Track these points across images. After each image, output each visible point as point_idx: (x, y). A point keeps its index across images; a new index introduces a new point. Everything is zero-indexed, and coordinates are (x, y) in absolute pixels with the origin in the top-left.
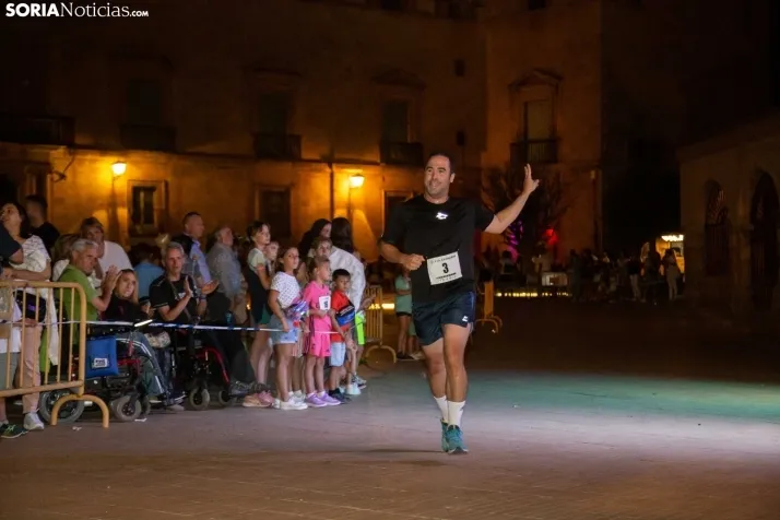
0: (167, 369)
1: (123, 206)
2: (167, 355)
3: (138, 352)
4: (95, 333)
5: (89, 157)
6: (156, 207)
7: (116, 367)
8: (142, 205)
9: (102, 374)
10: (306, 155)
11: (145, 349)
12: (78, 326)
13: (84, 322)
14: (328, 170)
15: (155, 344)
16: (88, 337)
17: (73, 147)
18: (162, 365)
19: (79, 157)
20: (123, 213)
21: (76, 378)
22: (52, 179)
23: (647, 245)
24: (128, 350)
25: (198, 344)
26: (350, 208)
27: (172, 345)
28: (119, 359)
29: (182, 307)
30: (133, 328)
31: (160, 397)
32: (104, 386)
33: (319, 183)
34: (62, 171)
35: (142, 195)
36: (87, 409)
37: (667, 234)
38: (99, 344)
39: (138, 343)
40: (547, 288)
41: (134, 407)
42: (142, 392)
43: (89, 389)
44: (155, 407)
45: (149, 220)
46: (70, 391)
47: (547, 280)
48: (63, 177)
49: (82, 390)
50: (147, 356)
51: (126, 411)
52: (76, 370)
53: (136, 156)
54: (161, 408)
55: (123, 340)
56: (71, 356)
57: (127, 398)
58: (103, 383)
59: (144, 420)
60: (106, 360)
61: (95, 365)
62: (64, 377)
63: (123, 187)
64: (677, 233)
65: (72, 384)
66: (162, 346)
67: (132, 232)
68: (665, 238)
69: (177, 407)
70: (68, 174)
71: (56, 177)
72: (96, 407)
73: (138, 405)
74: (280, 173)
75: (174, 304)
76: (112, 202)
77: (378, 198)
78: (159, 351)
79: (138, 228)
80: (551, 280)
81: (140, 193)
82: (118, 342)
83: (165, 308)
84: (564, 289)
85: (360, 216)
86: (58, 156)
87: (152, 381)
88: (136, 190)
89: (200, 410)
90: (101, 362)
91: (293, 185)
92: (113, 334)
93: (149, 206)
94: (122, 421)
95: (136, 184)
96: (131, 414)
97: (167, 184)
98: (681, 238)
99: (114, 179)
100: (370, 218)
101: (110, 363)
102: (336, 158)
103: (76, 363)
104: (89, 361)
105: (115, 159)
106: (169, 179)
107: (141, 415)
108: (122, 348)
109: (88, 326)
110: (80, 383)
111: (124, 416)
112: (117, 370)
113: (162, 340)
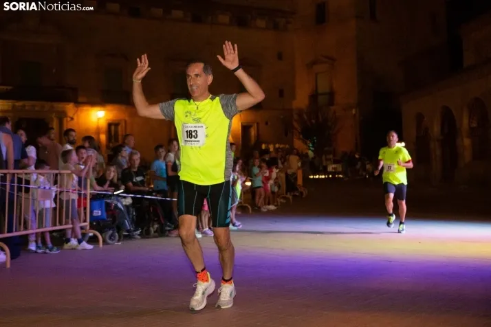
0: (131, 216)
1: (103, 133)
2: (131, 209)
5: (85, 108)
6: (120, 133)
7: (105, 216)
8: (113, 133)
9: (98, 219)
15: (124, 203)
16: (91, 199)
17: (78, 104)
18: (128, 214)
19: (80, 108)
20: (103, 137)
21: (85, 221)
22: (67, 121)
24: (111, 207)
25: (146, 203)
28: (107, 211)
30: (114, 195)
31: (128, 231)
32: (97, 224)
34: (71, 116)
35: (113, 128)
38: (96, 203)
39: (116, 202)
40: (331, 173)
41: (115, 237)
43: (92, 227)
44: (125, 236)
45: (117, 140)
47: (330, 168)
48: (72, 119)
49: (88, 228)
50: (121, 210)
51: (110, 238)
53: (109, 107)
54: (129, 237)
55: (108, 201)
57: (111, 232)
59: (120, 243)
60: (100, 212)
61: (95, 214)
63: (103, 123)
65: (83, 224)
66: (128, 204)
67: (108, 147)
69: (137, 236)
70: (75, 118)
71: (69, 119)
72: (95, 236)
73: (117, 235)
76: (98, 130)
77: (238, 126)
78: (127, 207)
79: (111, 145)
80: (333, 168)
81: (112, 126)
82: (106, 202)
84: (339, 173)
86: (70, 108)
87: (124, 224)
88: (110, 125)
89: (148, 238)
90: (98, 213)
92: (103, 198)
93: (116, 132)
94: (109, 244)
95: (110, 122)
96: (113, 240)
97: (125, 121)
99: (99, 119)
101: (102, 213)
104: (91, 212)
105: (99, 108)
106: (127, 119)
107: (119, 241)
108: (108, 205)
109: (90, 194)
110: (87, 224)
111: (109, 241)
112: (105, 217)
113: (128, 201)
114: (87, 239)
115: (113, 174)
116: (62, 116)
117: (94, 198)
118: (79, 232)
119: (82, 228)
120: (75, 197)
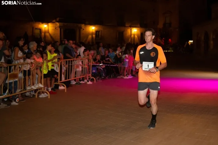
0: (105, 72)
3: (100, 69)
5: (88, 26)
6: (100, 35)
10: (126, 26)
11: (101, 69)
13: (91, 64)
14: (130, 28)
17: (86, 24)
19: (86, 26)
20: (94, 36)
22: (82, 30)
23: (186, 42)
26: (134, 35)
31: (104, 77)
33: (129, 31)
35: (97, 33)
37: (190, 40)
38: (94, 68)
39: (100, 68)
43: (92, 76)
45: (99, 37)
48: (84, 29)
49: (91, 76)
52: (90, 72)
53: (97, 26)
54: (104, 79)
55: (98, 67)
57: (98, 77)
58: (94, 75)
59: (101, 81)
61: (93, 72)
63: (94, 31)
64: (192, 40)
65: (89, 75)
67: (95, 39)
68: (190, 41)
69: (107, 78)
70: (85, 29)
72: (93, 79)
73: (100, 78)
74: (122, 29)
76: (92, 34)
77: (139, 33)
78: (103, 68)
79: (97, 38)
85: (136, 36)
86: (83, 26)
87: (103, 74)
90: (94, 71)
91: (124, 31)
92: (96, 66)
93: (98, 34)
95: (96, 31)
96: (99, 80)
98: (192, 41)
99: (93, 30)
100: (138, 37)
102: (132, 26)
104: (92, 71)
105: (93, 26)
106: (102, 30)
108: (97, 69)
110: (91, 75)
111: (97, 80)
112: (96, 72)
113: (104, 67)
114: (90, 79)
115: (98, 57)
116: (80, 28)
117: (93, 66)
118: (88, 78)
119: (89, 76)
120: (87, 66)
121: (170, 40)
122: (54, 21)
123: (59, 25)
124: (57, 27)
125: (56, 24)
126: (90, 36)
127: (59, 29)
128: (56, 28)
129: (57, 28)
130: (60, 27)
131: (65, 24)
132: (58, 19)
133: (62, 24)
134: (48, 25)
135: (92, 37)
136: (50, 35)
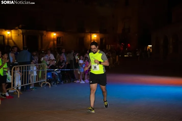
2: (60, 74)
3: (55, 74)
4: (48, 71)
5: (50, 32)
6: (61, 41)
8: (59, 40)
9: (49, 78)
10: (87, 31)
11: (56, 74)
12: (45, 71)
13: (46, 70)
14: (90, 34)
16: (47, 72)
17: (47, 31)
18: (59, 77)
19: (48, 33)
20: (55, 42)
23: (145, 47)
25: (65, 72)
26: (94, 40)
27: (61, 72)
28: (52, 76)
29: (63, 66)
31: (59, 82)
32: (49, 80)
33: (89, 37)
34: (45, 35)
35: (59, 39)
36: (47, 84)
37: (149, 45)
38: (49, 73)
39: (55, 73)
41: (55, 84)
42: (56, 81)
45: (60, 43)
46: (44, 81)
48: (45, 36)
49: (46, 81)
52: (45, 78)
53: (58, 32)
55: (53, 72)
56: (44, 75)
57: (53, 82)
59: (56, 86)
61: (48, 77)
62: (43, 79)
64: (151, 45)
68: (149, 46)
69: (62, 83)
70: (46, 35)
71: (44, 36)
72: (48, 84)
73: (55, 83)
74: (82, 35)
75: (62, 66)
76: (54, 40)
77: (99, 39)
78: (59, 74)
79: (58, 44)
80: (129, 54)
82: (52, 73)
83: (60, 66)
84: (131, 55)
86: (45, 32)
89: (66, 83)
90: (49, 76)
91: (84, 37)
95: (58, 37)
96: (54, 85)
97: (63, 37)
98: (151, 46)
99: (54, 36)
103: (45, 76)
105: (54, 33)
108: (52, 74)
111: (53, 85)
113: (59, 72)
116: (42, 35)
121: (129, 45)
122: (17, 28)
123: (21, 32)
124: (20, 33)
125: (19, 31)
126: (52, 43)
127: (22, 36)
128: (18, 35)
129: (20, 35)
130: (23, 34)
131: (28, 31)
132: (20, 26)
133: (24, 31)
134: (11, 32)
135: (54, 43)
136: (13, 41)
